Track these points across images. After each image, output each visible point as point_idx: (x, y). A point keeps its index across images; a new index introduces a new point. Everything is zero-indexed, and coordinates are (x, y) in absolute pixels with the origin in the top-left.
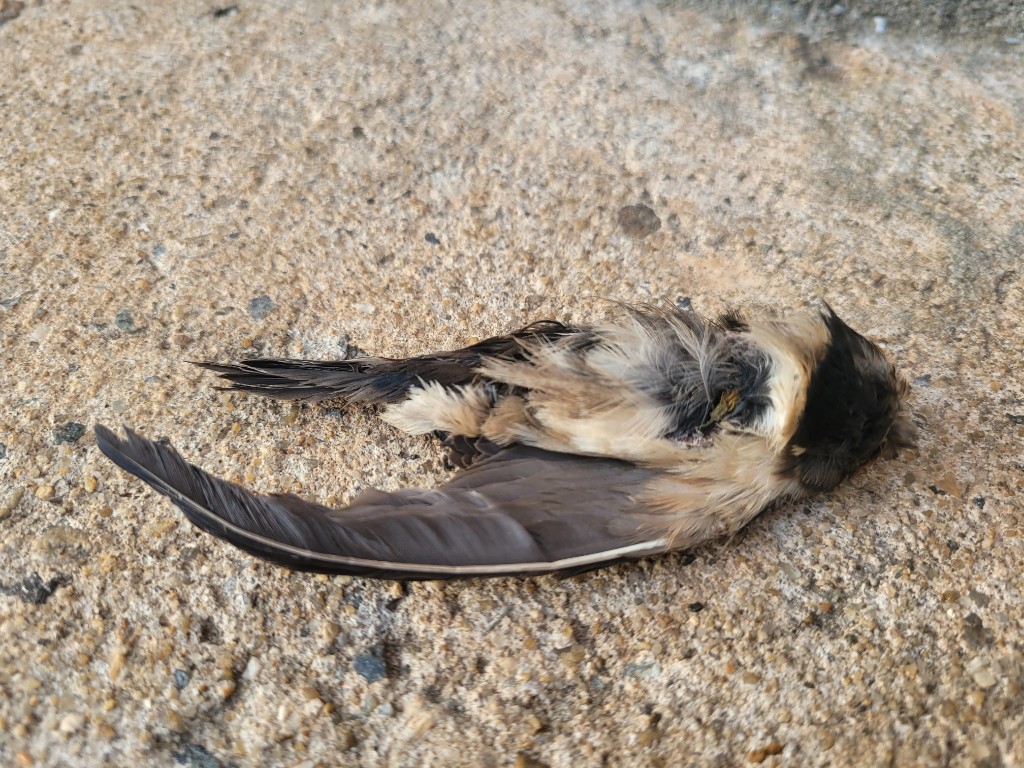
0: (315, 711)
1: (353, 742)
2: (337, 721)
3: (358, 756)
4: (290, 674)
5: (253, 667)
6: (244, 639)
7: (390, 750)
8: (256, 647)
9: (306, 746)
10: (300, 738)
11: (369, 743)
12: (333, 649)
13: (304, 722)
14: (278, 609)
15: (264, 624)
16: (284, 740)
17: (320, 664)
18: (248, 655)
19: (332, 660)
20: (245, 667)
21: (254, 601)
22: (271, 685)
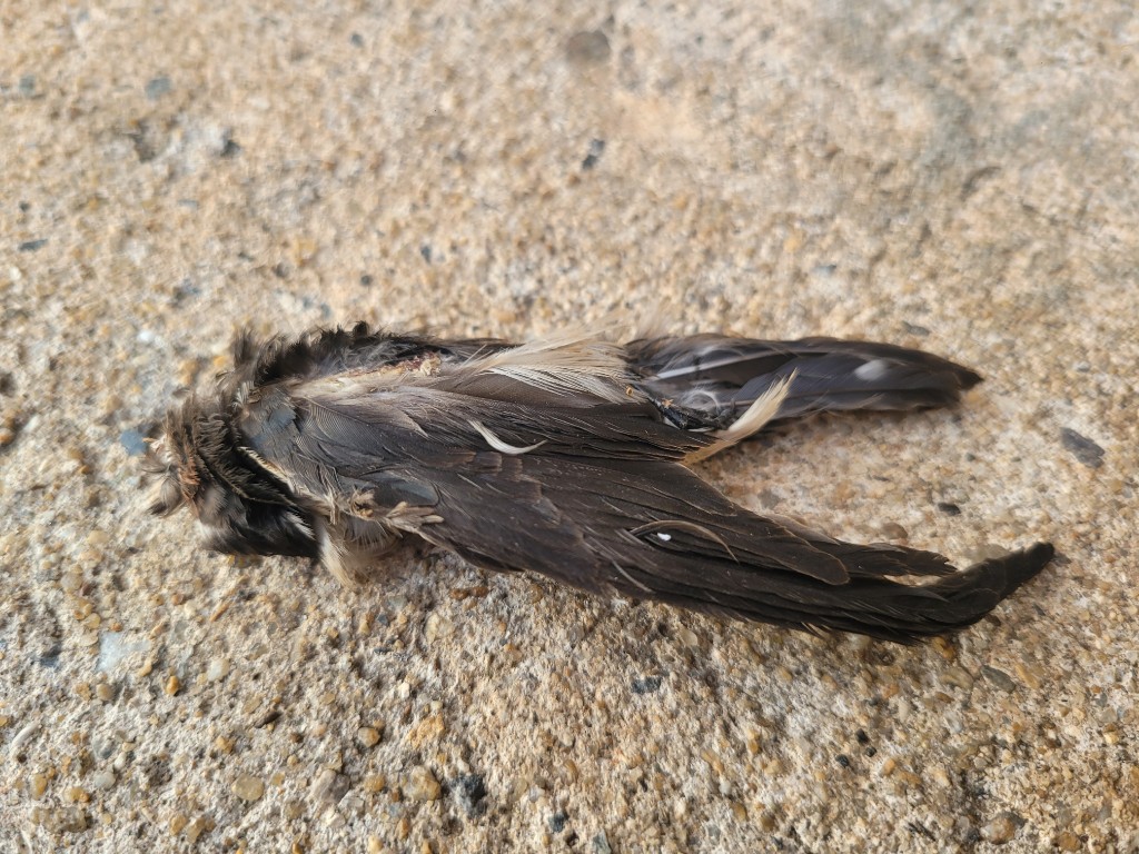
0: (71, 469)
1: (95, 502)
2: (88, 483)
3: (97, 516)
4: (62, 434)
5: (34, 422)
6: (32, 397)
7: (126, 515)
8: (42, 405)
9: (54, 497)
10: (51, 490)
11: (110, 506)
12: (109, 420)
13: (58, 477)
14: (72, 376)
15: (55, 387)
16: (36, 488)
17: (92, 431)
18: (33, 411)
19: (103, 429)
20: (26, 422)
21: (53, 365)
22: (43, 441)
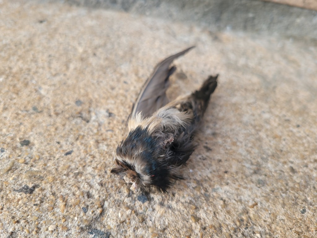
0: (130, 213)
1: (143, 220)
2: (137, 215)
3: (146, 223)
5: (106, 204)
6: (102, 196)
7: (155, 220)
8: (106, 198)
9: (130, 223)
10: (127, 221)
11: (148, 219)
12: (129, 196)
13: (127, 216)
14: (110, 186)
15: (107, 190)
16: (123, 222)
17: (127, 200)
18: (104, 201)
19: (130, 198)
20: (104, 204)
21: (101, 184)
22: (114, 207)
